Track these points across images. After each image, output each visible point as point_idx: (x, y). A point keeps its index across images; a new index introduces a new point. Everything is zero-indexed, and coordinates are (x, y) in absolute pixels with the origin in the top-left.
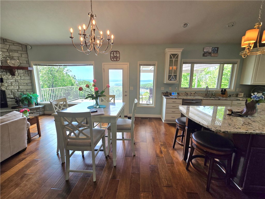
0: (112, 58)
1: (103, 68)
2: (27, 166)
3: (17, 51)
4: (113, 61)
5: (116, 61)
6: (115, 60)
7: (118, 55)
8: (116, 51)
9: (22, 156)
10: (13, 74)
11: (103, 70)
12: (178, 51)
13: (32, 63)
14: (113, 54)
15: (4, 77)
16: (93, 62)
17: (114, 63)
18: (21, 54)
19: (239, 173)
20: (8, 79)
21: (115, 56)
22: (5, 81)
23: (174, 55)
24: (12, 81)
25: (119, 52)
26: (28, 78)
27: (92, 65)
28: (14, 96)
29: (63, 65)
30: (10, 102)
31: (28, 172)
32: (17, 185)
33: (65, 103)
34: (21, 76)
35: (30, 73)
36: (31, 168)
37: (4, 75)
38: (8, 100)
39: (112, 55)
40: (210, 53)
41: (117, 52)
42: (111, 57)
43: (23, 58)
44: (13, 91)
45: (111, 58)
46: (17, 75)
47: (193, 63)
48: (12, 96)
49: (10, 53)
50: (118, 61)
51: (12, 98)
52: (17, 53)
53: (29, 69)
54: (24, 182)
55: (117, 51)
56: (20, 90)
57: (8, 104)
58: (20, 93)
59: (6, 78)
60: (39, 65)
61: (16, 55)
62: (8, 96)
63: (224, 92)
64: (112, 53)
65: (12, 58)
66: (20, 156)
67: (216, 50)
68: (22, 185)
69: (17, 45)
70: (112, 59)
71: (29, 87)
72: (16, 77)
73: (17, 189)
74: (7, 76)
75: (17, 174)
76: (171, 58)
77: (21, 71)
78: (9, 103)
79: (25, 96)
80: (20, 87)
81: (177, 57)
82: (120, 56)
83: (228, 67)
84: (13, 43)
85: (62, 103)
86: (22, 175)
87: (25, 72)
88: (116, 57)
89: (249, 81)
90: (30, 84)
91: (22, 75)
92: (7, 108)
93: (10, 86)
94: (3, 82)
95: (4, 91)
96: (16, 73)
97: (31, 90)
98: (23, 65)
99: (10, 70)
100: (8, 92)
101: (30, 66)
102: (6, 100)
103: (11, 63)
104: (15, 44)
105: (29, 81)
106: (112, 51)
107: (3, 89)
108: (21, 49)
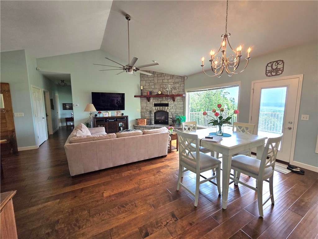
0: (269, 72)
1: (252, 88)
2: (162, 167)
3: (178, 83)
4: (269, 76)
5: (276, 75)
6: (274, 74)
7: (280, 66)
8: (277, 62)
9: (163, 159)
10: (174, 101)
11: (252, 91)
13: (186, 90)
14: (272, 66)
15: (169, 103)
16: (239, 82)
17: (271, 79)
18: (181, 84)
21: (274, 69)
22: (169, 105)
24: (173, 105)
25: (282, 61)
26: (182, 103)
27: (238, 86)
28: (172, 116)
30: (170, 121)
31: (161, 170)
32: (154, 175)
35: (184, 98)
36: (164, 169)
38: (169, 119)
39: (269, 68)
41: (278, 62)
42: (266, 71)
43: (181, 87)
44: (172, 112)
45: (266, 73)
46: (176, 101)
48: (171, 117)
49: (175, 85)
50: (279, 75)
51: (171, 118)
53: (184, 95)
54: (157, 175)
55: (280, 60)
56: (176, 113)
58: (176, 115)
59: (170, 103)
60: (190, 92)
61: (177, 85)
62: (169, 117)
64: (270, 65)
65: (175, 88)
66: (162, 159)
68: (156, 176)
69: (179, 78)
70: (269, 74)
72: (175, 102)
73: (153, 177)
74: (171, 102)
75: (157, 168)
77: (178, 98)
78: (169, 122)
79: (178, 117)
82: (283, 68)
86: (158, 170)
87: (181, 98)
88: (277, 70)
90: (183, 108)
91: (179, 101)
92: (168, 125)
93: (172, 109)
94: (168, 106)
95: (168, 113)
96: (176, 99)
97: (183, 113)
98: (180, 93)
99: (173, 97)
100: (170, 114)
101: (185, 93)
102: (168, 119)
103: (174, 92)
104: (178, 78)
105: (182, 106)
106: (270, 63)
107: (168, 111)
108: (181, 80)
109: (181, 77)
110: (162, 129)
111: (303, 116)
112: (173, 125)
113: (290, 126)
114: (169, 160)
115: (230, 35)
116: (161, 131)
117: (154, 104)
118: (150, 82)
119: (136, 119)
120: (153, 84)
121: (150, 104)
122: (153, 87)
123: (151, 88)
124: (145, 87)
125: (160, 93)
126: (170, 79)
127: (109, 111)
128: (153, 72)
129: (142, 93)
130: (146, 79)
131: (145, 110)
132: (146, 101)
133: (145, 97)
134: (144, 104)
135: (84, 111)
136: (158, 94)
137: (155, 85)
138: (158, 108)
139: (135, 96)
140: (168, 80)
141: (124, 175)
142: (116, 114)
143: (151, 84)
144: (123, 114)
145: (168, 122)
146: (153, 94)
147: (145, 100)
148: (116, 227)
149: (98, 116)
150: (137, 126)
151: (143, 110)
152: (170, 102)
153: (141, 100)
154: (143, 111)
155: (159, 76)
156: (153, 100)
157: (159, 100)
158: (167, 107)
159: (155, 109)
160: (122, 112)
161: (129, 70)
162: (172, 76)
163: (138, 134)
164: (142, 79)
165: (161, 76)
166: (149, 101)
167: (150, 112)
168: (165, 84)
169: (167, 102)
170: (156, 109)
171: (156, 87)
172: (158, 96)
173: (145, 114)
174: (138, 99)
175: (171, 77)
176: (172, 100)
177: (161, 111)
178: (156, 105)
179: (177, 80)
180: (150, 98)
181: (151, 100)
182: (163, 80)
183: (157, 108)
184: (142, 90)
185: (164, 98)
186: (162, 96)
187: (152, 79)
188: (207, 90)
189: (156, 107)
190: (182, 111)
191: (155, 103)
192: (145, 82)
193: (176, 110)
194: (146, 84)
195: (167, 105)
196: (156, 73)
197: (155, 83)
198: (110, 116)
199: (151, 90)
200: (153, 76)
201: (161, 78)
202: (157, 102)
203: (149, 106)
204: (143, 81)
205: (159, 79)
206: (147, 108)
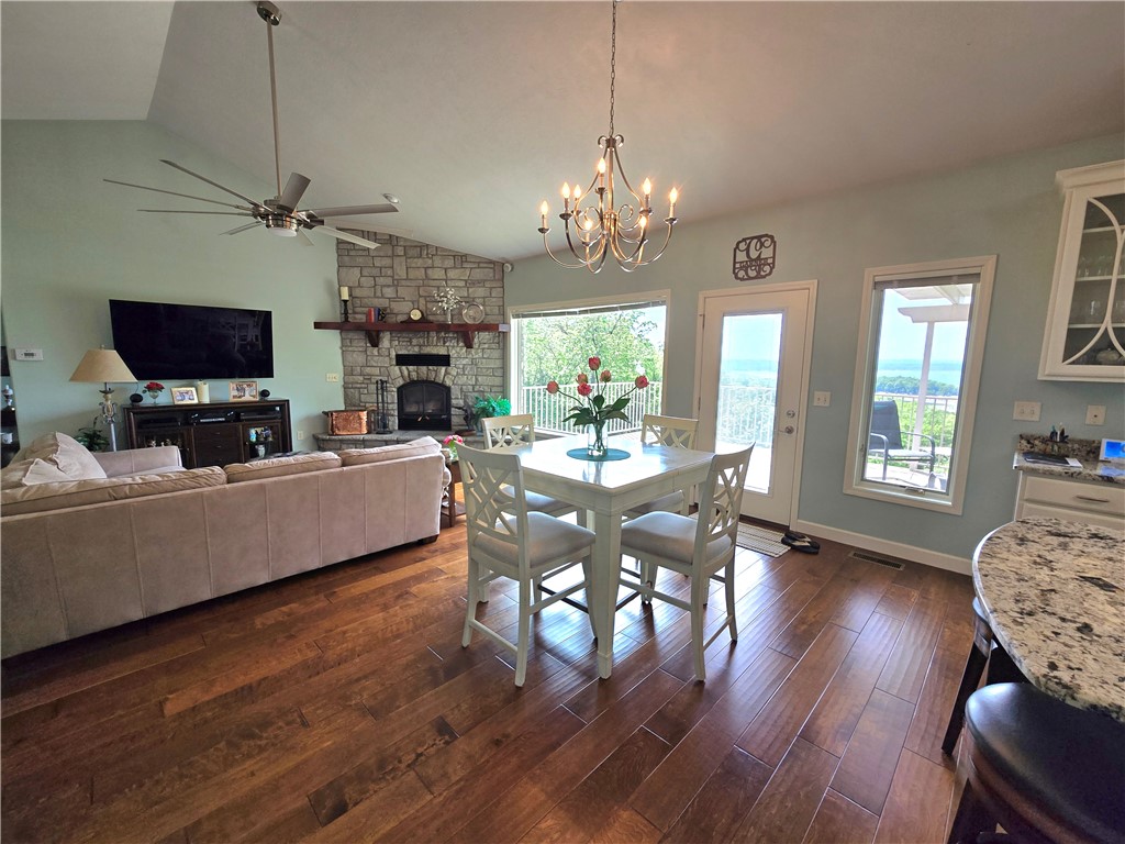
0: (741, 268)
1: (700, 312)
2: (418, 578)
3: (481, 282)
4: (742, 279)
5: (758, 277)
6: (754, 274)
7: (767, 253)
8: (759, 238)
9: (423, 552)
10: (469, 345)
11: (700, 320)
13: (509, 311)
14: (748, 250)
15: (453, 353)
16: (666, 294)
17: (747, 287)
18: (491, 288)
20: (459, 357)
21: (752, 260)
22: (452, 361)
24: (464, 362)
25: (772, 237)
26: (497, 354)
27: (663, 303)
28: (465, 402)
30: (457, 418)
31: (414, 590)
32: (385, 607)
33: (527, 429)
34: (483, 349)
35: (504, 338)
36: (423, 585)
37: (453, 347)
38: (453, 411)
39: (742, 257)
41: (763, 240)
42: (735, 263)
43: (494, 300)
44: (464, 387)
45: (734, 268)
46: (476, 346)
48: (461, 403)
49: (470, 290)
50: (764, 277)
51: (460, 408)
52: (484, 286)
53: (502, 328)
54: (397, 608)
55: (766, 235)
56: (477, 388)
57: (452, 423)
58: (476, 395)
59: (456, 355)
60: (524, 316)
61: (480, 292)
62: (454, 402)
64: (743, 246)
65: (471, 302)
66: (419, 550)
68: (392, 611)
69: (485, 265)
70: (741, 274)
71: (496, 379)
72: (473, 351)
73: (381, 614)
74: (458, 349)
75: (396, 585)
76: (1093, 222)
77: (485, 336)
78: (455, 420)
79: (483, 404)
80: (480, 379)
82: (774, 257)
84: (479, 263)
85: (520, 427)
86: (402, 591)
87: (494, 337)
88: (759, 263)
90: (499, 373)
91: (486, 346)
92: (450, 432)
93: (462, 374)
94: (449, 365)
95: (449, 389)
96: (476, 340)
97: (500, 389)
98: (491, 320)
99: (465, 334)
100: (455, 392)
101: (506, 322)
102: (450, 411)
103: (469, 315)
104: (481, 265)
105: (498, 364)
106: (744, 240)
107: (448, 382)
108: (492, 275)
109: (491, 262)
110: (418, 444)
111: (817, 394)
112: (467, 431)
113: (791, 423)
114: (444, 551)
115: (622, 141)
116: (415, 452)
117: (397, 356)
118: (375, 272)
119: (326, 413)
120: (389, 281)
121: (379, 355)
122: (389, 292)
123: (383, 297)
124: (357, 292)
125: (416, 315)
126: (455, 267)
127: (199, 383)
128: (390, 236)
129: (346, 313)
130: (361, 260)
131: (361, 378)
132: (363, 344)
133: (358, 327)
134: (355, 355)
135: (72, 380)
136: (410, 321)
137: (396, 284)
138: (412, 371)
139: (318, 325)
140: (446, 269)
141: (263, 624)
142: (236, 393)
143: (381, 281)
144: (265, 393)
145: (449, 421)
146: (392, 319)
147: (360, 342)
148: (210, 816)
149: (148, 400)
150: (330, 440)
151: (351, 379)
152: (456, 350)
153: (342, 339)
154: (352, 383)
155: (411, 252)
156: (391, 341)
157: (415, 341)
158: (443, 369)
159: (399, 375)
160: (262, 383)
161: (280, 223)
162: (461, 259)
163: (325, 464)
164: (346, 258)
165: (420, 256)
166: (375, 344)
167: (382, 386)
168: (432, 283)
169: (442, 351)
170: (402, 376)
171: (402, 292)
172: (409, 326)
173: (360, 394)
174: (333, 337)
175: (458, 264)
176: (461, 344)
177: (424, 382)
178: (402, 360)
179: (478, 274)
180: (378, 332)
181: (385, 342)
182: (430, 272)
183: (406, 373)
184: (345, 301)
185: (433, 334)
186: (424, 326)
187: (387, 262)
188: (575, 313)
189: (404, 368)
190: (498, 381)
191: (400, 353)
192: (357, 271)
193: (476, 379)
194: (363, 279)
195: (444, 361)
196: (402, 243)
197: (396, 277)
198: (206, 400)
199: (381, 303)
200: (390, 253)
201: (420, 262)
202: (406, 349)
203: (375, 364)
204: (352, 270)
205: (413, 265)
206: (368, 370)
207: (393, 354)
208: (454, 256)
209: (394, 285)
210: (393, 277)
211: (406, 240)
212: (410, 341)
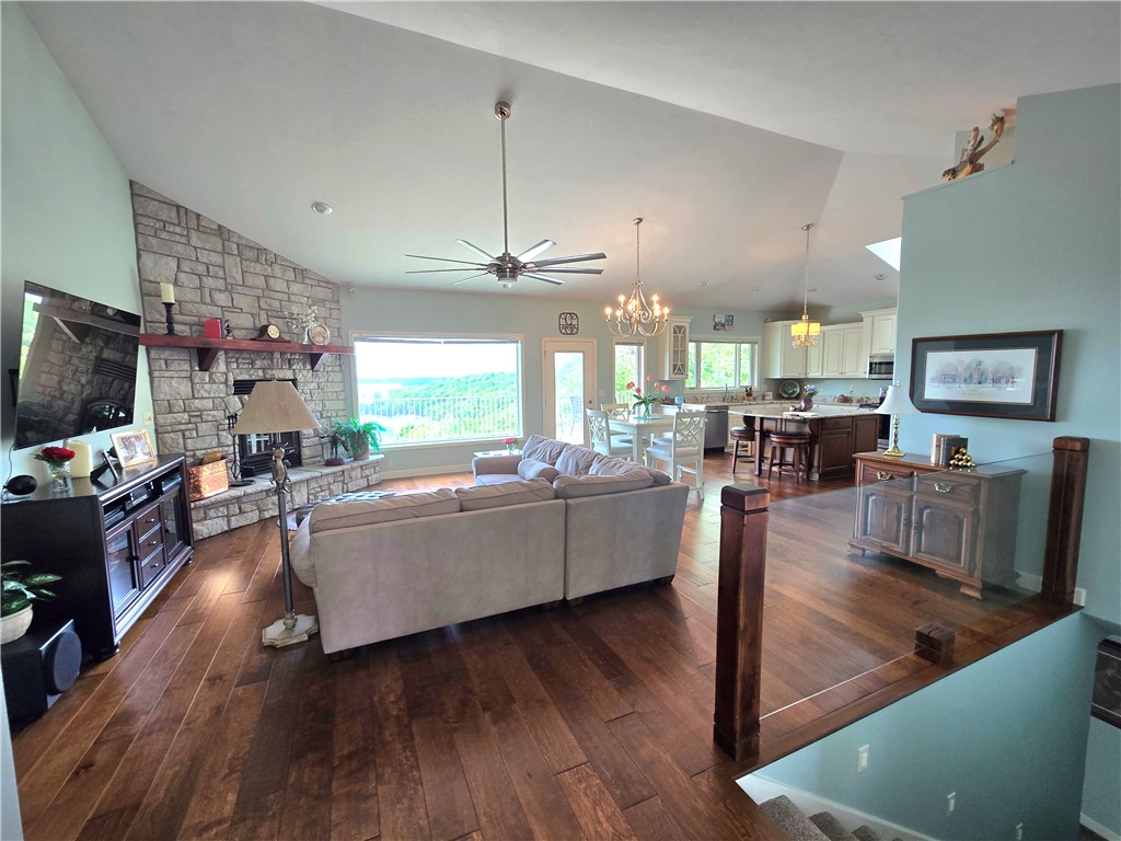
0: (563, 328)
1: (543, 349)
3: (322, 302)
4: (564, 334)
5: (571, 334)
6: (568, 332)
7: (574, 322)
8: (570, 314)
11: (543, 354)
12: (685, 322)
13: (351, 334)
14: (565, 319)
15: (300, 377)
16: (520, 336)
17: (566, 338)
18: (331, 309)
19: (816, 464)
20: (306, 382)
21: (568, 325)
22: (300, 387)
23: (680, 328)
24: (312, 386)
26: (339, 377)
27: (517, 342)
28: (315, 430)
29: (442, 341)
30: (312, 449)
34: (327, 372)
35: (346, 361)
37: (300, 370)
38: (305, 443)
39: (563, 322)
40: (723, 325)
42: (560, 325)
43: (333, 321)
45: (560, 328)
46: (321, 369)
47: (698, 342)
48: (312, 431)
50: (574, 334)
52: (324, 306)
55: (574, 314)
56: (324, 415)
57: (304, 457)
58: (325, 421)
59: (303, 379)
61: (321, 311)
62: (304, 432)
63: (749, 393)
67: (730, 320)
69: (325, 285)
70: (563, 331)
72: (319, 374)
74: (305, 372)
76: (675, 332)
78: (306, 452)
80: (326, 403)
81: (684, 333)
82: (577, 325)
83: (745, 347)
84: (319, 281)
87: (335, 360)
88: (571, 327)
89: (777, 373)
90: (342, 396)
91: (330, 369)
92: (301, 468)
93: (311, 402)
101: (350, 345)
102: (301, 443)
104: (321, 284)
105: (340, 387)
106: (564, 314)
108: (330, 295)
109: (329, 282)
117: (236, 383)
118: (201, 269)
120: (220, 284)
121: (212, 381)
122: (222, 299)
123: (213, 303)
125: (274, 333)
126: (296, 281)
128: (220, 226)
129: (170, 322)
130: (180, 248)
131: (186, 416)
132: (186, 367)
133: (186, 344)
134: (174, 383)
136: (266, 339)
137: (230, 289)
140: (287, 282)
143: (209, 282)
147: (182, 365)
151: (170, 418)
152: (304, 374)
153: (152, 360)
155: (251, 254)
156: (228, 363)
157: (258, 363)
159: (238, 407)
162: (301, 273)
164: (154, 241)
165: (257, 261)
166: (205, 367)
168: (276, 295)
169: (290, 375)
175: (299, 276)
176: (309, 367)
178: (242, 387)
180: (212, 352)
181: (220, 365)
182: (270, 281)
184: (168, 305)
187: (215, 258)
189: (247, 397)
190: (341, 405)
191: (239, 378)
192: (173, 264)
193: (324, 405)
194: (183, 276)
196: (235, 239)
197: (229, 281)
199: (209, 311)
200: (219, 248)
201: (259, 268)
202: (248, 373)
203: (206, 395)
204: (165, 259)
205: (252, 270)
206: (197, 403)
207: (231, 382)
208: (294, 269)
209: (226, 290)
210: (225, 279)
211: (240, 237)
212: (252, 363)
